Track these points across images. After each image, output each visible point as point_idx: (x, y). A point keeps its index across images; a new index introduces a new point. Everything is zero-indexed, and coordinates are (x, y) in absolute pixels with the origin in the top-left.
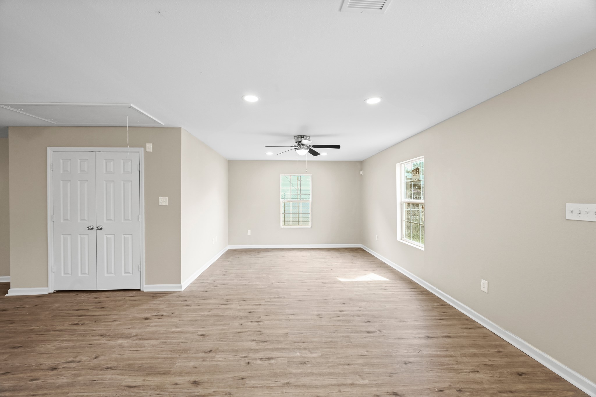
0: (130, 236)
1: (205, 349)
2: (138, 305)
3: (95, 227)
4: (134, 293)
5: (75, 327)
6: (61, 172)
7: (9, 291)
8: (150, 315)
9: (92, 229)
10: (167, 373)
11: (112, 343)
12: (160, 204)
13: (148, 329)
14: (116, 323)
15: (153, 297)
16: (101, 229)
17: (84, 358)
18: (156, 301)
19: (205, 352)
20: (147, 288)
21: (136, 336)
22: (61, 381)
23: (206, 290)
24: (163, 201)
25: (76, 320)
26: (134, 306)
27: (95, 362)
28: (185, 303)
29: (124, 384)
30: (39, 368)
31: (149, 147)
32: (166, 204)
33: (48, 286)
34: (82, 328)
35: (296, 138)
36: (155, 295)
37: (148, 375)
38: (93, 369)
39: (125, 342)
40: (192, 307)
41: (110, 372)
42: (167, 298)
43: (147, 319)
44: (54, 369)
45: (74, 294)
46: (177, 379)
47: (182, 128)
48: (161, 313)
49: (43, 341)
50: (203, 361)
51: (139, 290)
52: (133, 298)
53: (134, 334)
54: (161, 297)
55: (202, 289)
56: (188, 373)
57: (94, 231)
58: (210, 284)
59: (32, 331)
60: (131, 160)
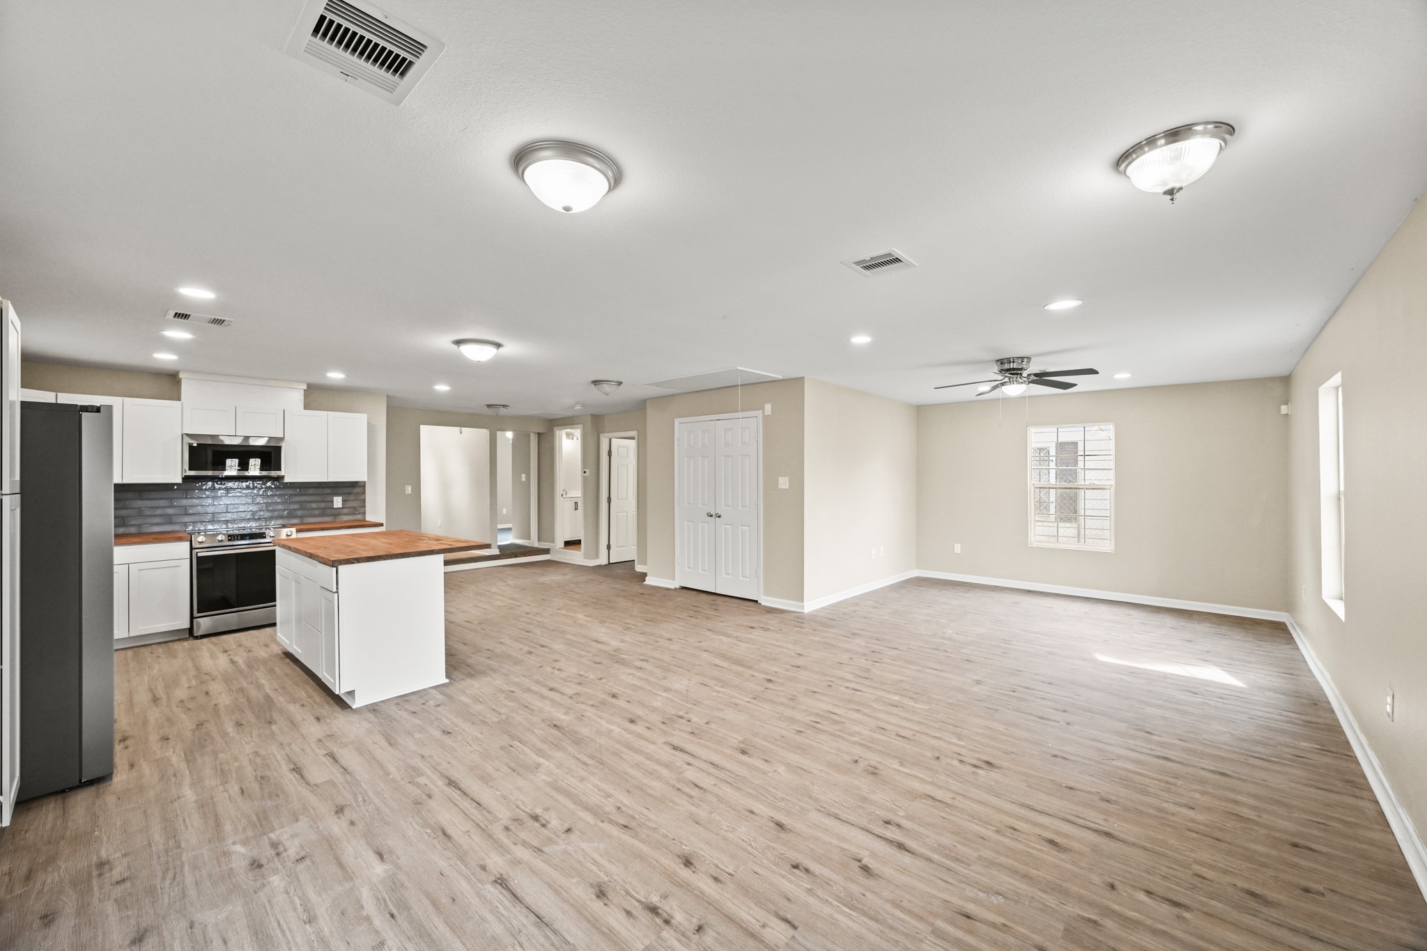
0: (747, 528)
1: (793, 664)
2: (749, 615)
3: (714, 514)
4: (751, 603)
5: (690, 618)
6: (686, 446)
7: (647, 578)
8: (756, 625)
9: (711, 516)
10: (750, 668)
11: (715, 636)
12: (780, 487)
13: (750, 636)
14: (722, 624)
15: (768, 612)
16: (719, 517)
17: (691, 640)
18: (768, 616)
19: (793, 666)
20: (765, 601)
21: (736, 637)
22: (672, 647)
23: (835, 618)
24: (784, 483)
25: (692, 613)
26: (745, 614)
27: (698, 644)
28: (800, 625)
29: (713, 662)
30: (660, 636)
31: (768, 407)
32: (787, 487)
33: (674, 580)
34: (695, 620)
35: (999, 363)
36: (771, 611)
37: (733, 664)
38: (696, 647)
39: (725, 639)
40: (806, 630)
41: (706, 653)
42: (783, 616)
43: (752, 628)
44: (670, 640)
45: (695, 593)
46: (755, 674)
47: (806, 376)
48: (768, 627)
49: (666, 621)
50: (786, 670)
51: (757, 601)
52: (748, 608)
53: (735, 636)
54: (776, 613)
55: (829, 616)
56: (767, 674)
57: (713, 518)
58: (845, 614)
59: (660, 613)
60: (749, 428)
